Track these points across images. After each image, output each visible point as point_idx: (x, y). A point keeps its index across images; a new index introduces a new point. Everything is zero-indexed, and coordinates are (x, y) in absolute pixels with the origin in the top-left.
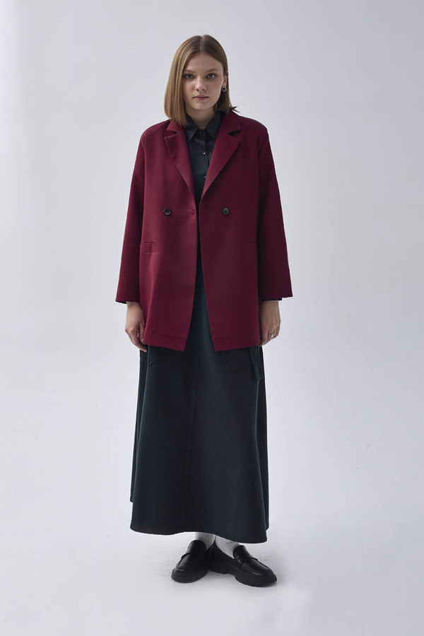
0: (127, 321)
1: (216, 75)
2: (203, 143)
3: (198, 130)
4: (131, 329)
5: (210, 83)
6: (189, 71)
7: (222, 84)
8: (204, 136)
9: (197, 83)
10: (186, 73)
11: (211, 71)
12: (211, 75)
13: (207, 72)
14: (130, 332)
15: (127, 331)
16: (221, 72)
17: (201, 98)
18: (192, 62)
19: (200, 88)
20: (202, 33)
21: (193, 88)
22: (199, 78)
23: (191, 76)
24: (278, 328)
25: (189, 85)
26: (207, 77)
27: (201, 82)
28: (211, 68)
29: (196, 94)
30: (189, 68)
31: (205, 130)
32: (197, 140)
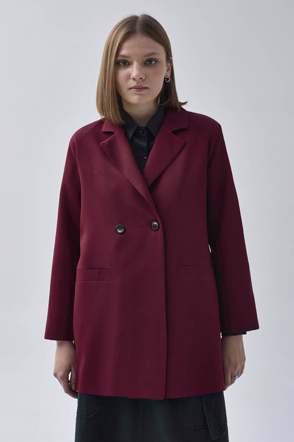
0: (57, 363)
1: (157, 61)
2: (145, 144)
3: (138, 128)
4: (60, 374)
5: (149, 71)
6: (123, 56)
7: (164, 73)
8: (145, 134)
9: (134, 71)
10: (119, 58)
11: (150, 55)
12: (150, 61)
13: (145, 56)
14: (59, 377)
15: (55, 375)
16: (162, 56)
17: (139, 88)
18: (127, 45)
19: (136, 76)
20: (139, 13)
21: (128, 77)
22: (135, 64)
23: (126, 63)
24: (243, 367)
25: (123, 73)
26: (145, 64)
27: (139, 70)
28: (149, 51)
29: (132, 83)
30: (124, 52)
31: (146, 128)
32: (136, 140)
